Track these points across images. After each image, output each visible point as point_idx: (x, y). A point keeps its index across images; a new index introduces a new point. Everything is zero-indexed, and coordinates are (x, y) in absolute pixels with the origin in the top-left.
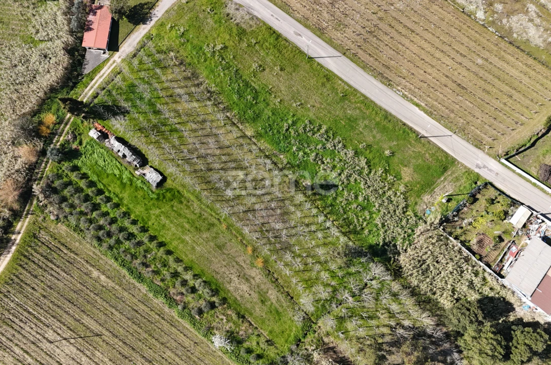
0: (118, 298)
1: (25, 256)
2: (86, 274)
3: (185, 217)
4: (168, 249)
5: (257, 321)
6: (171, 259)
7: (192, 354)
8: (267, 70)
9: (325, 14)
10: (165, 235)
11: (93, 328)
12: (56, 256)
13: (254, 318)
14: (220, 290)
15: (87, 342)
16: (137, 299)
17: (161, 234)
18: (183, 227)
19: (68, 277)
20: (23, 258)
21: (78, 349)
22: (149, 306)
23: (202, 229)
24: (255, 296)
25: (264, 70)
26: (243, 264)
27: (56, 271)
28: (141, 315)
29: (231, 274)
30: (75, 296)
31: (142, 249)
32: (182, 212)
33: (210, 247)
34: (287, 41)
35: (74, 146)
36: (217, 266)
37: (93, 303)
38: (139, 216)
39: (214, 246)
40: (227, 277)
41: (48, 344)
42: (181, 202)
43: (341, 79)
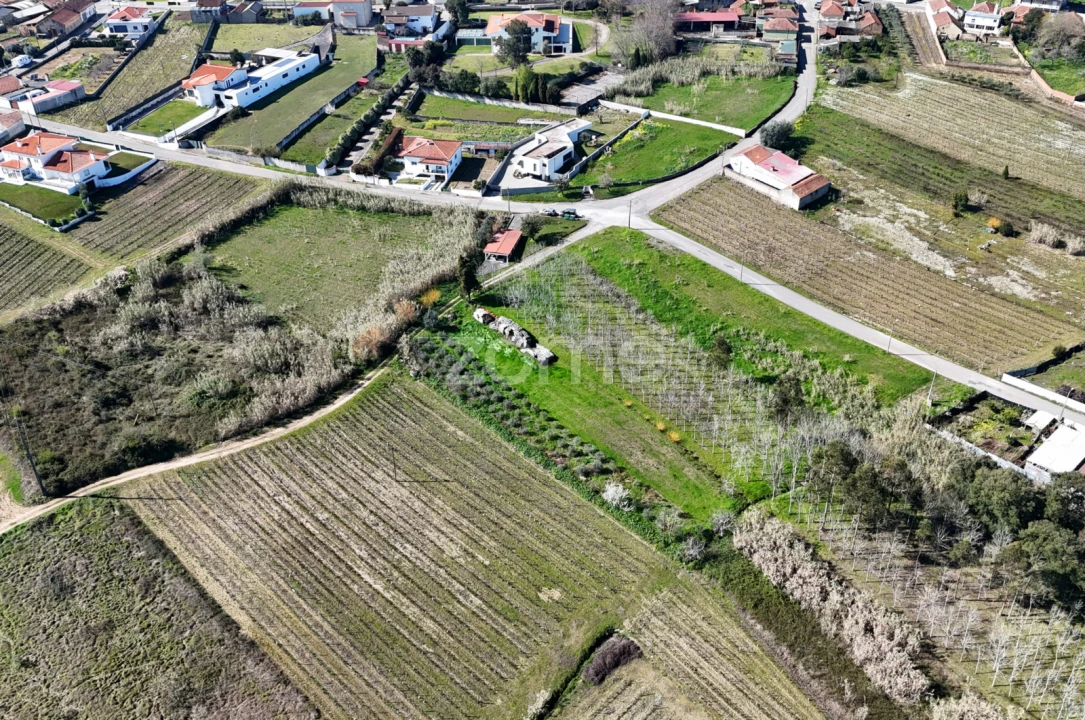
0: (477, 453)
1: (368, 400)
2: (440, 427)
3: (577, 394)
4: (551, 416)
5: (667, 494)
6: (552, 425)
7: (570, 515)
8: (692, 286)
9: (762, 256)
12: (405, 406)
13: (662, 491)
14: (616, 460)
15: (425, 488)
16: (502, 456)
19: (416, 426)
20: (365, 401)
21: (411, 493)
22: (517, 464)
23: (597, 405)
24: (666, 472)
25: (687, 284)
26: (650, 441)
27: (402, 419)
28: (505, 472)
29: (633, 448)
30: (420, 444)
31: (517, 411)
33: (606, 422)
34: (715, 269)
35: (452, 324)
36: (613, 439)
37: (442, 454)
39: (612, 422)
40: (626, 450)
41: (373, 483)
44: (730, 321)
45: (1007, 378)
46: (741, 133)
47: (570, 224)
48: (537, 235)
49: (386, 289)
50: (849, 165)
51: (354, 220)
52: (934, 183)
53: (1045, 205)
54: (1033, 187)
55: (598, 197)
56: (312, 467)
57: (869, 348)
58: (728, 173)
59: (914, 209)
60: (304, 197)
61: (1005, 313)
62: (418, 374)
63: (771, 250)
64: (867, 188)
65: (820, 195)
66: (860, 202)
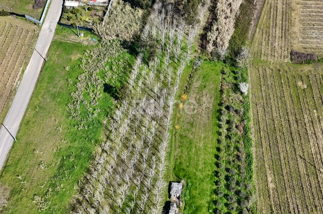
0: (272, 161)
3: (188, 154)
4: (217, 152)
5: (217, 84)
6: (221, 147)
7: (263, 103)
10: (210, 159)
11: (303, 163)
13: (217, 86)
14: (217, 110)
15: (314, 161)
16: (262, 150)
17: (211, 162)
18: (196, 152)
19: (289, 201)
22: (260, 140)
23: (188, 140)
27: (294, 212)
28: (269, 142)
29: (202, 110)
30: (297, 189)
32: (187, 159)
34: (8, 159)
36: (205, 120)
37: (290, 173)
38: (211, 183)
39: (194, 127)
40: (206, 111)
42: (180, 163)
43: (25, 115)
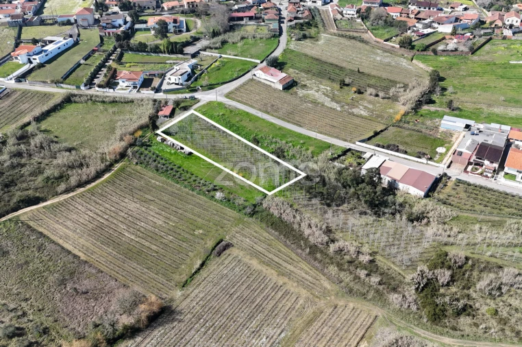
0: (165, 189)
1: (118, 174)
2: (149, 181)
6: (193, 176)
9: (269, 108)
10: (191, 169)
12: (133, 175)
16: (175, 189)
19: (139, 182)
20: (116, 175)
21: (140, 205)
22: (181, 191)
25: (242, 121)
26: (231, 178)
27: (133, 180)
28: (176, 194)
30: (141, 188)
31: (179, 173)
33: (214, 173)
35: (148, 143)
37: (151, 191)
38: (178, 164)
41: (124, 204)
42: (200, 160)
43: (278, 125)
44: (259, 133)
45: (358, 143)
46: (259, 61)
47: (193, 102)
48: (179, 107)
49: (118, 132)
50: (301, 71)
51: (101, 107)
52: (332, 77)
53: (372, 82)
54: (368, 75)
55: (203, 90)
56: (98, 201)
57: (310, 138)
58: (254, 77)
59: (326, 86)
60: (77, 99)
61: (357, 121)
62: (137, 163)
63: (273, 106)
64: (308, 80)
65: (290, 84)
66: (305, 86)
